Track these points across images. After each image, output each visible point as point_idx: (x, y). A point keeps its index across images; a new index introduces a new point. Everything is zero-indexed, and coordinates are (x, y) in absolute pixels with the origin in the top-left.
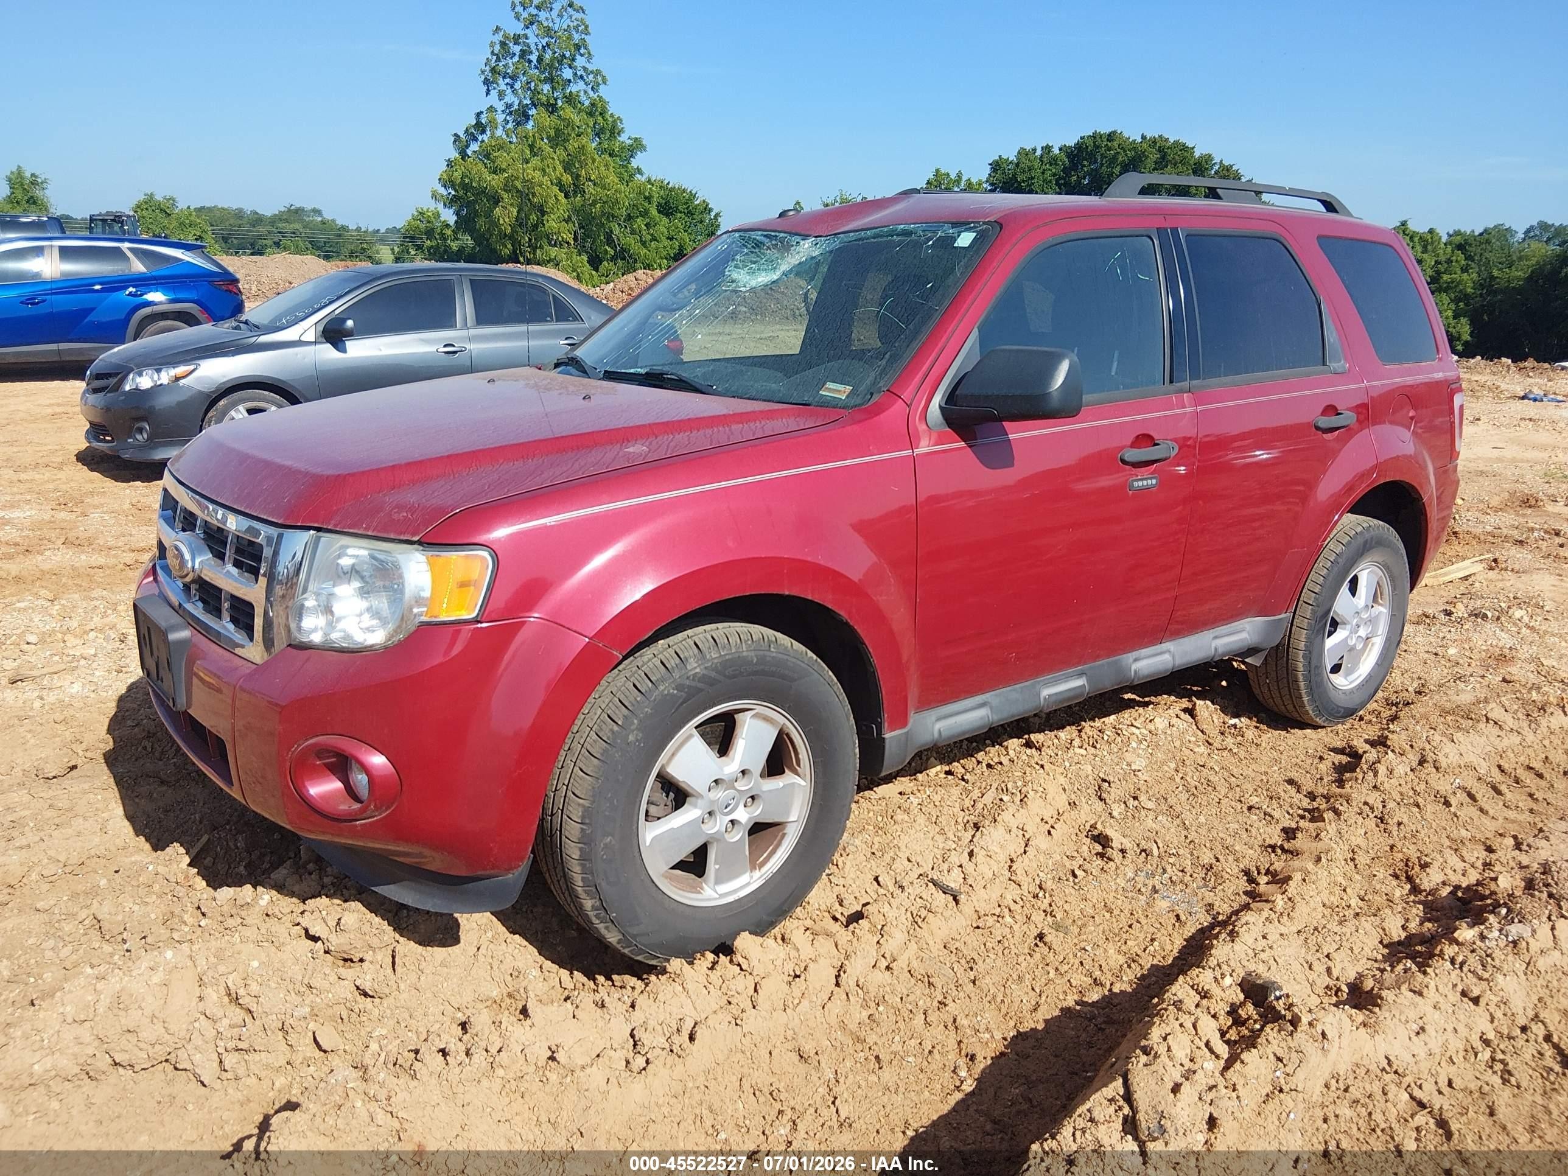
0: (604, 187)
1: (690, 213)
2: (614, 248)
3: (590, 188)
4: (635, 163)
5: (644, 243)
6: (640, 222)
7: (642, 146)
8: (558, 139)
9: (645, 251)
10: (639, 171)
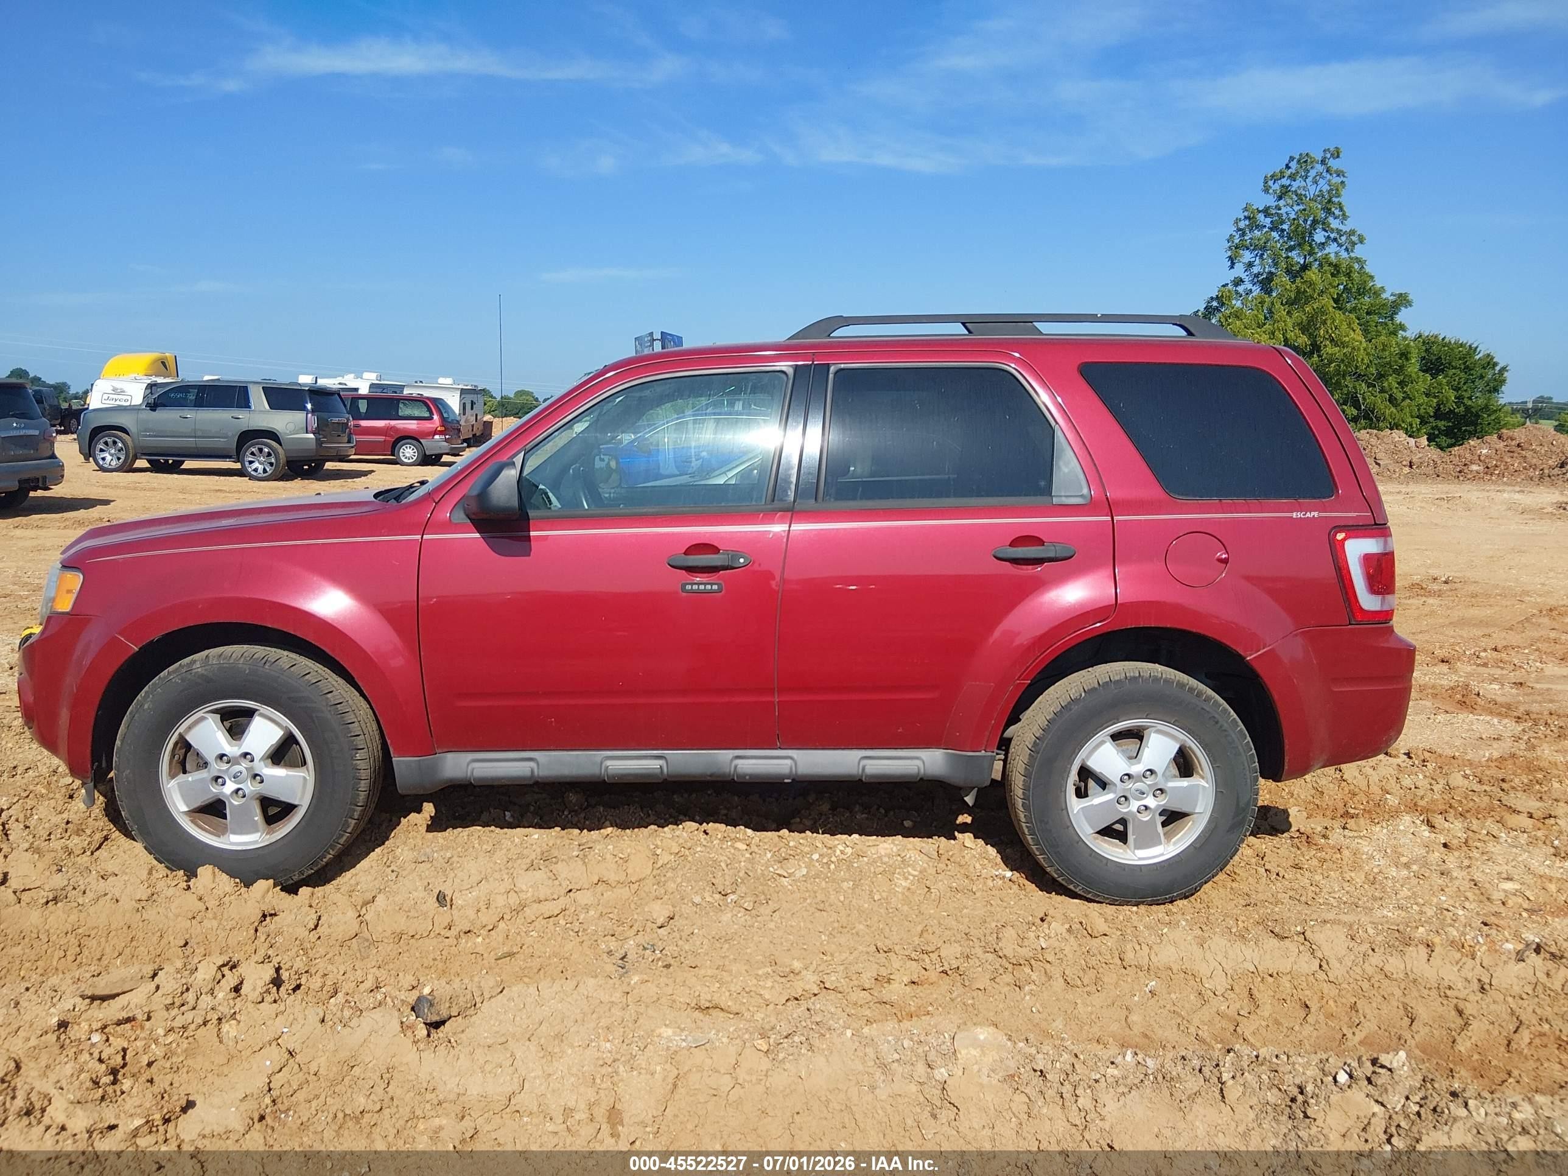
0: (1344, 345)
1: (1467, 369)
2: (1358, 408)
3: (1329, 349)
4: (1399, 318)
5: (1392, 400)
6: (1392, 381)
7: (1408, 301)
8: (1297, 300)
9: (1393, 409)
10: (1402, 327)
